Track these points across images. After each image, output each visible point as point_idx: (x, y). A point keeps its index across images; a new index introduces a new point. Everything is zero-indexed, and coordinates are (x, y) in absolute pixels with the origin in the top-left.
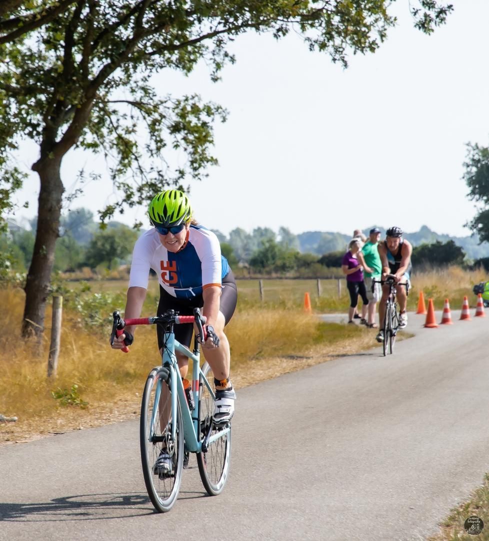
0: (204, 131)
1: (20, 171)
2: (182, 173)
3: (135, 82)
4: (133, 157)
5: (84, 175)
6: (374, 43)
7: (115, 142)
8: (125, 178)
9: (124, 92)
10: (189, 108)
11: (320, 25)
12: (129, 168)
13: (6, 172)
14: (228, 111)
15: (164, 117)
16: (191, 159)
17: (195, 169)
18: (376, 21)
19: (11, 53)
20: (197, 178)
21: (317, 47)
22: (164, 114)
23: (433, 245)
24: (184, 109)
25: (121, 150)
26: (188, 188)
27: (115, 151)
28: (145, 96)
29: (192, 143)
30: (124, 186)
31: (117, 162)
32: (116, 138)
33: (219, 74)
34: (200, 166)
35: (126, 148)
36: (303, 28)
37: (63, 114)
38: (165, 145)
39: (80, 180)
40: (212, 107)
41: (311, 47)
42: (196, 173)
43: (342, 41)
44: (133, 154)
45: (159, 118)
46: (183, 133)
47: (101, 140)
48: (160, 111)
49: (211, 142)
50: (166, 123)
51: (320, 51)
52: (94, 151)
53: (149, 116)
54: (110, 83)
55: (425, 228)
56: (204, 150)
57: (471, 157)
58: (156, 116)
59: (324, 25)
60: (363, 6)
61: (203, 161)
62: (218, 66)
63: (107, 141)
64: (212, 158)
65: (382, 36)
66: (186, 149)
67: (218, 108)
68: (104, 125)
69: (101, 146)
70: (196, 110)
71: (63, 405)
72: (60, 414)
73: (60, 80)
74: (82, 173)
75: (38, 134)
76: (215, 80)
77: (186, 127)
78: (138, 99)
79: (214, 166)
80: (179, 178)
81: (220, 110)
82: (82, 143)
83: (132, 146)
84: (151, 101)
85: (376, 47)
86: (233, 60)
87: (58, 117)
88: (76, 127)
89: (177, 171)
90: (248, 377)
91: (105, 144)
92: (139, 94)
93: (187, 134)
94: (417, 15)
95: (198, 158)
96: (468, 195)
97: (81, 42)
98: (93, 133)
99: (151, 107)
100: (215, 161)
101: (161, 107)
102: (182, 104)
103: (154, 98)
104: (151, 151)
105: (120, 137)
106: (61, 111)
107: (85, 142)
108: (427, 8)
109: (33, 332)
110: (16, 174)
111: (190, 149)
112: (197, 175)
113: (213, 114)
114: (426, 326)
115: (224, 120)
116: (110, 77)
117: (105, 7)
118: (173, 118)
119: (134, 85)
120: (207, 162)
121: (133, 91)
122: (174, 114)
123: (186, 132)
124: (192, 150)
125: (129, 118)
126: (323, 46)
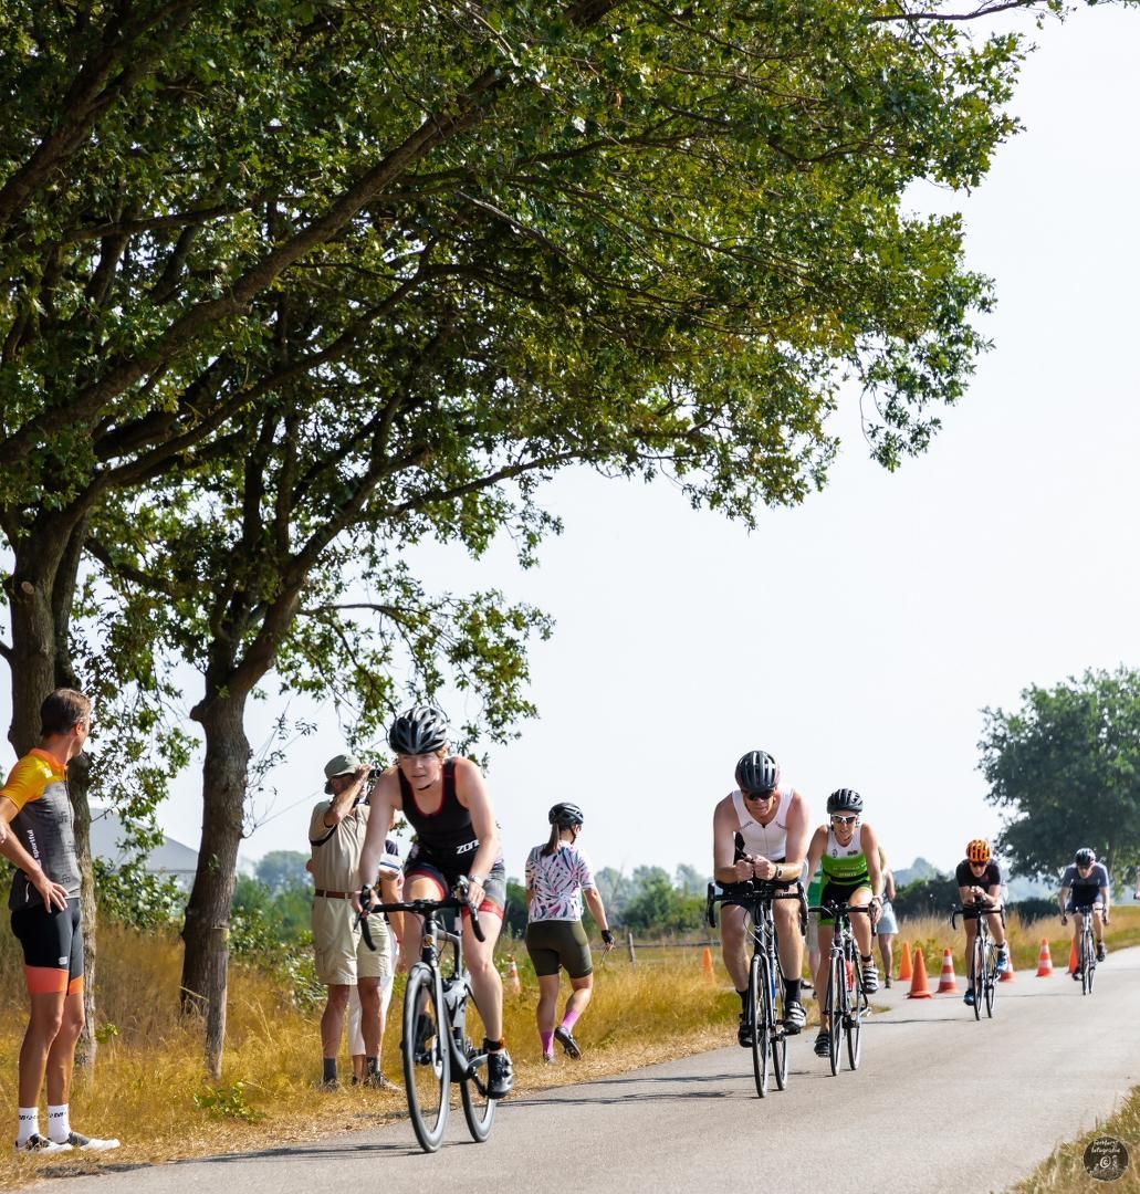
0: (511, 656)
1: (184, 735)
2: (473, 732)
3: (386, 572)
4: (386, 705)
5: (287, 725)
6: (800, 483)
7: (353, 679)
8: (371, 743)
9: (366, 589)
10: (483, 617)
11: (710, 463)
12: (379, 726)
13: (160, 739)
14: (552, 619)
15: (439, 632)
16: (487, 707)
17: (496, 724)
18: (807, 453)
19: (162, 526)
20: (499, 740)
21: (705, 502)
22: (438, 627)
23: (931, 882)
24: (474, 617)
25: (363, 693)
26: (484, 760)
27: (353, 695)
28: (404, 596)
29: (489, 678)
30: (371, 757)
31: (358, 715)
32: (354, 673)
33: (534, 553)
34: (505, 718)
35: (372, 689)
36: (680, 469)
37: (246, 617)
38: (442, 682)
39: (278, 736)
40: (525, 613)
41: (695, 503)
42: (498, 731)
43: (749, 489)
44: (386, 700)
45: (431, 635)
46: (473, 660)
47: (328, 676)
48: (431, 622)
49: (523, 676)
50: (444, 642)
51: (712, 508)
52: (315, 696)
53: (411, 631)
54: (329, 557)
55: (920, 862)
56: (511, 690)
57: (992, 731)
58: (425, 630)
59: (715, 463)
60: (779, 418)
61: (510, 710)
62: (532, 540)
63: (340, 678)
64: (526, 703)
65: (819, 480)
66: (478, 689)
67: (536, 614)
68: (332, 649)
69: (328, 686)
70: (495, 619)
71: (213, 1117)
72: (204, 1133)
73: (237, 554)
74: (281, 722)
75: (201, 654)
76: (527, 563)
77: (479, 649)
78: (392, 603)
79: (530, 719)
80: (468, 741)
81: (538, 618)
82: (294, 682)
83: (383, 686)
84: (415, 605)
85: (804, 491)
86: (558, 527)
87: (236, 621)
88: (268, 639)
89: (463, 728)
90: (578, 1072)
91: (335, 683)
92: (394, 594)
93: (480, 662)
94: (877, 438)
95: (501, 704)
96: (988, 797)
97: (274, 486)
98: (312, 666)
99: (416, 615)
100: (531, 710)
101: (433, 615)
102: (471, 609)
103: (420, 599)
104: (418, 694)
105: (361, 671)
106: (242, 611)
107: (300, 680)
108: (895, 424)
109: (196, 1007)
110: (177, 741)
111: (486, 689)
112: (499, 736)
113: (526, 625)
114: (911, 996)
115: (546, 635)
116: (329, 546)
117: (316, 423)
118: (455, 634)
119: (384, 577)
120: (518, 711)
121: (382, 587)
122: (458, 627)
123: (478, 658)
124: (489, 690)
125: (376, 636)
126: (716, 500)
